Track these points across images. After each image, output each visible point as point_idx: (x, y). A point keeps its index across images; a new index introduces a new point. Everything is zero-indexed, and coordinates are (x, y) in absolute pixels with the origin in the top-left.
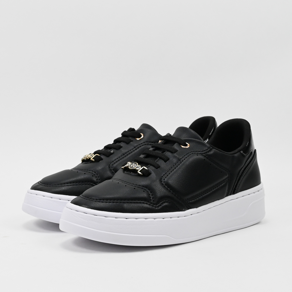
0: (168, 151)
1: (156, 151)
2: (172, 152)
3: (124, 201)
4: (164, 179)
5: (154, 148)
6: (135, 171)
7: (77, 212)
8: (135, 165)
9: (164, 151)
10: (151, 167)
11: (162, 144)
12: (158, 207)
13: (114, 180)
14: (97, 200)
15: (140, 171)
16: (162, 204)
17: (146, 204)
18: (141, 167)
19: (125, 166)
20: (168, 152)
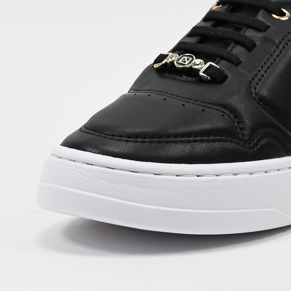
0: (249, 27)
1: (218, 28)
2: (258, 30)
3: (167, 140)
4: (255, 88)
5: (214, 22)
6: (192, 72)
7: (72, 162)
8: (188, 59)
9: (238, 27)
10: (223, 62)
11: (226, 11)
12: (253, 147)
13: (152, 94)
14: (114, 135)
15: (204, 73)
16: (259, 141)
17: (232, 142)
18: (205, 64)
19: (163, 62)
20: (249, 30)
